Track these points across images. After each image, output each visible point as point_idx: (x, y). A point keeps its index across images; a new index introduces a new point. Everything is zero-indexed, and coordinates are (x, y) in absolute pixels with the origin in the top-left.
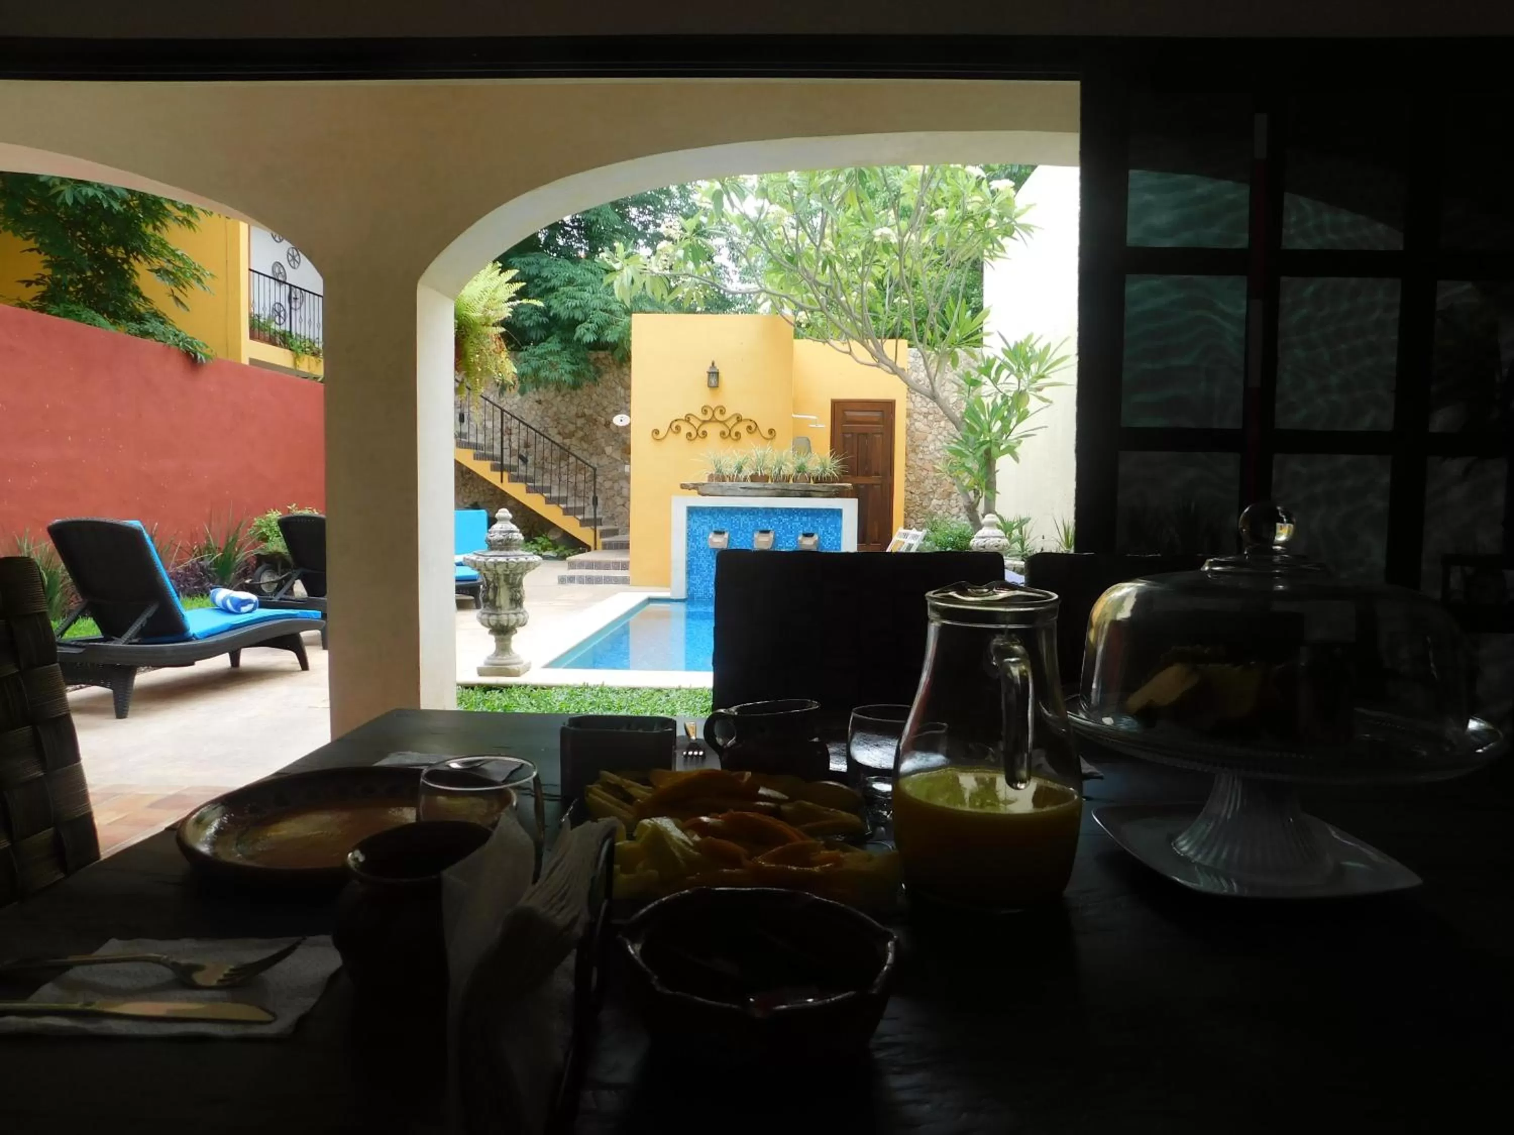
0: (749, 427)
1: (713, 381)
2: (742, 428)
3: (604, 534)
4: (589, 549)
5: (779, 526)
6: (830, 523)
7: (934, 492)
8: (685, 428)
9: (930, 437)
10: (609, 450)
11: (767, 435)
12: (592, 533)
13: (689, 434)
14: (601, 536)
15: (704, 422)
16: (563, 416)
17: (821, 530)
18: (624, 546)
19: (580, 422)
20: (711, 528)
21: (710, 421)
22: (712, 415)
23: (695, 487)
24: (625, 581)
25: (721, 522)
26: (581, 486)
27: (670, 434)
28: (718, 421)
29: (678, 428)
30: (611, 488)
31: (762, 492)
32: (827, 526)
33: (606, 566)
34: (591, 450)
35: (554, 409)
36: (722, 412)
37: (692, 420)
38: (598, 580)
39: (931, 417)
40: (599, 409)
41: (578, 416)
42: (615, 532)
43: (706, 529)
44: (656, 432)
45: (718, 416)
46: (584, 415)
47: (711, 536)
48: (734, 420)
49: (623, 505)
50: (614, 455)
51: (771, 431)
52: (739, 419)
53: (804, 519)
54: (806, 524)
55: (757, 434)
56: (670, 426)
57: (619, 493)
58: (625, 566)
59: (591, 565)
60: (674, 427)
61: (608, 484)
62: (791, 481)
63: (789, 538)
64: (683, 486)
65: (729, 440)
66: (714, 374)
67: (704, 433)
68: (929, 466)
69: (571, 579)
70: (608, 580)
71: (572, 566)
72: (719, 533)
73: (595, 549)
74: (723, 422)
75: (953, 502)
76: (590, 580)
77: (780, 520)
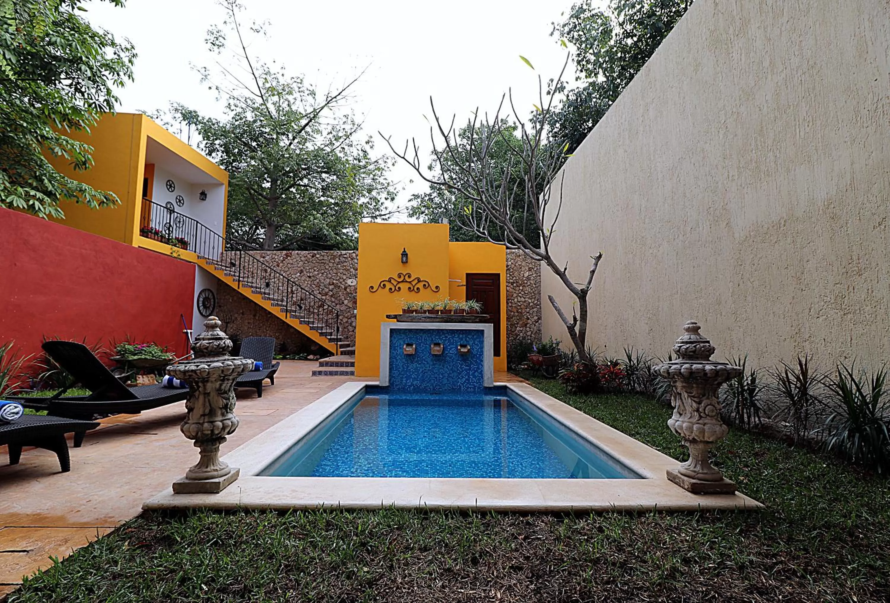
0: (425, 285)
1: (404, 259)
2: (420, 285)
3: (342, 346)
4: (333, 355)
5: (446, 340)
6: (477, 338)
7: (518, 323)
8: (389, 285)
9: (515, 295)
10: (346, 302)
11: (435, 290)
12: (335, 346)
13: (391, 289)
14: (340, 348)
15: (399, 282)
16: (322, 285)
17: (471, 343)
18: (352, 353)
19: (331, 287)
20: (404, 341)
21: (402, 281)
22: (404, 278)
23: (395, 317)
24: (352, 373)
25: (410, 338)
26: (330, 321)
27: (380, 288)
28: (407, 282)
29: (384, 285)
30: (347, 322)
31: (435, 320)
32: (474, 340)
33: (341, 364)
34: (337, 302)
35: (318, 281)
36: (409, 277)
37: (392, 281)
38: (336, 373)
39: (515, 285)
40: (341, 280)
41: (330, 284)
42: (348, 346)
43: (402, 343)
44: (372, 287)
45: (407, 278)
46: (333, 284)
47: (405, 347)
48: (416, 281)
49: (353, 331)
50: (349, 305)
51: (437, 287)
52: (419, 281)
53: (461, 336)
54: (462, 339)
55: (429, 288)
56: (380, 285)
57: (351, 324)
58: (352, 364)
59: (332, 364)
60: (382, 285)
61: (345, 320)
62: (452, 313)
63: (451, 348)
64: (388, 317)
65: (413, 292)
66: (405, 254)
67: (399, 288)
68: (515, 310)
69: (320, 373)
70: (342, 373)
71: (321, 365)
72: (409, 345)
73: (337, 355)
74: (410, 282)
75: (528, 329)
76: (331, 373)
77: (446, 337)
